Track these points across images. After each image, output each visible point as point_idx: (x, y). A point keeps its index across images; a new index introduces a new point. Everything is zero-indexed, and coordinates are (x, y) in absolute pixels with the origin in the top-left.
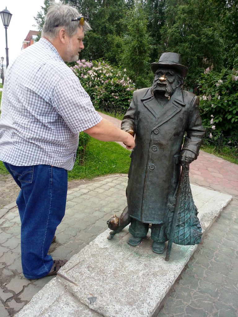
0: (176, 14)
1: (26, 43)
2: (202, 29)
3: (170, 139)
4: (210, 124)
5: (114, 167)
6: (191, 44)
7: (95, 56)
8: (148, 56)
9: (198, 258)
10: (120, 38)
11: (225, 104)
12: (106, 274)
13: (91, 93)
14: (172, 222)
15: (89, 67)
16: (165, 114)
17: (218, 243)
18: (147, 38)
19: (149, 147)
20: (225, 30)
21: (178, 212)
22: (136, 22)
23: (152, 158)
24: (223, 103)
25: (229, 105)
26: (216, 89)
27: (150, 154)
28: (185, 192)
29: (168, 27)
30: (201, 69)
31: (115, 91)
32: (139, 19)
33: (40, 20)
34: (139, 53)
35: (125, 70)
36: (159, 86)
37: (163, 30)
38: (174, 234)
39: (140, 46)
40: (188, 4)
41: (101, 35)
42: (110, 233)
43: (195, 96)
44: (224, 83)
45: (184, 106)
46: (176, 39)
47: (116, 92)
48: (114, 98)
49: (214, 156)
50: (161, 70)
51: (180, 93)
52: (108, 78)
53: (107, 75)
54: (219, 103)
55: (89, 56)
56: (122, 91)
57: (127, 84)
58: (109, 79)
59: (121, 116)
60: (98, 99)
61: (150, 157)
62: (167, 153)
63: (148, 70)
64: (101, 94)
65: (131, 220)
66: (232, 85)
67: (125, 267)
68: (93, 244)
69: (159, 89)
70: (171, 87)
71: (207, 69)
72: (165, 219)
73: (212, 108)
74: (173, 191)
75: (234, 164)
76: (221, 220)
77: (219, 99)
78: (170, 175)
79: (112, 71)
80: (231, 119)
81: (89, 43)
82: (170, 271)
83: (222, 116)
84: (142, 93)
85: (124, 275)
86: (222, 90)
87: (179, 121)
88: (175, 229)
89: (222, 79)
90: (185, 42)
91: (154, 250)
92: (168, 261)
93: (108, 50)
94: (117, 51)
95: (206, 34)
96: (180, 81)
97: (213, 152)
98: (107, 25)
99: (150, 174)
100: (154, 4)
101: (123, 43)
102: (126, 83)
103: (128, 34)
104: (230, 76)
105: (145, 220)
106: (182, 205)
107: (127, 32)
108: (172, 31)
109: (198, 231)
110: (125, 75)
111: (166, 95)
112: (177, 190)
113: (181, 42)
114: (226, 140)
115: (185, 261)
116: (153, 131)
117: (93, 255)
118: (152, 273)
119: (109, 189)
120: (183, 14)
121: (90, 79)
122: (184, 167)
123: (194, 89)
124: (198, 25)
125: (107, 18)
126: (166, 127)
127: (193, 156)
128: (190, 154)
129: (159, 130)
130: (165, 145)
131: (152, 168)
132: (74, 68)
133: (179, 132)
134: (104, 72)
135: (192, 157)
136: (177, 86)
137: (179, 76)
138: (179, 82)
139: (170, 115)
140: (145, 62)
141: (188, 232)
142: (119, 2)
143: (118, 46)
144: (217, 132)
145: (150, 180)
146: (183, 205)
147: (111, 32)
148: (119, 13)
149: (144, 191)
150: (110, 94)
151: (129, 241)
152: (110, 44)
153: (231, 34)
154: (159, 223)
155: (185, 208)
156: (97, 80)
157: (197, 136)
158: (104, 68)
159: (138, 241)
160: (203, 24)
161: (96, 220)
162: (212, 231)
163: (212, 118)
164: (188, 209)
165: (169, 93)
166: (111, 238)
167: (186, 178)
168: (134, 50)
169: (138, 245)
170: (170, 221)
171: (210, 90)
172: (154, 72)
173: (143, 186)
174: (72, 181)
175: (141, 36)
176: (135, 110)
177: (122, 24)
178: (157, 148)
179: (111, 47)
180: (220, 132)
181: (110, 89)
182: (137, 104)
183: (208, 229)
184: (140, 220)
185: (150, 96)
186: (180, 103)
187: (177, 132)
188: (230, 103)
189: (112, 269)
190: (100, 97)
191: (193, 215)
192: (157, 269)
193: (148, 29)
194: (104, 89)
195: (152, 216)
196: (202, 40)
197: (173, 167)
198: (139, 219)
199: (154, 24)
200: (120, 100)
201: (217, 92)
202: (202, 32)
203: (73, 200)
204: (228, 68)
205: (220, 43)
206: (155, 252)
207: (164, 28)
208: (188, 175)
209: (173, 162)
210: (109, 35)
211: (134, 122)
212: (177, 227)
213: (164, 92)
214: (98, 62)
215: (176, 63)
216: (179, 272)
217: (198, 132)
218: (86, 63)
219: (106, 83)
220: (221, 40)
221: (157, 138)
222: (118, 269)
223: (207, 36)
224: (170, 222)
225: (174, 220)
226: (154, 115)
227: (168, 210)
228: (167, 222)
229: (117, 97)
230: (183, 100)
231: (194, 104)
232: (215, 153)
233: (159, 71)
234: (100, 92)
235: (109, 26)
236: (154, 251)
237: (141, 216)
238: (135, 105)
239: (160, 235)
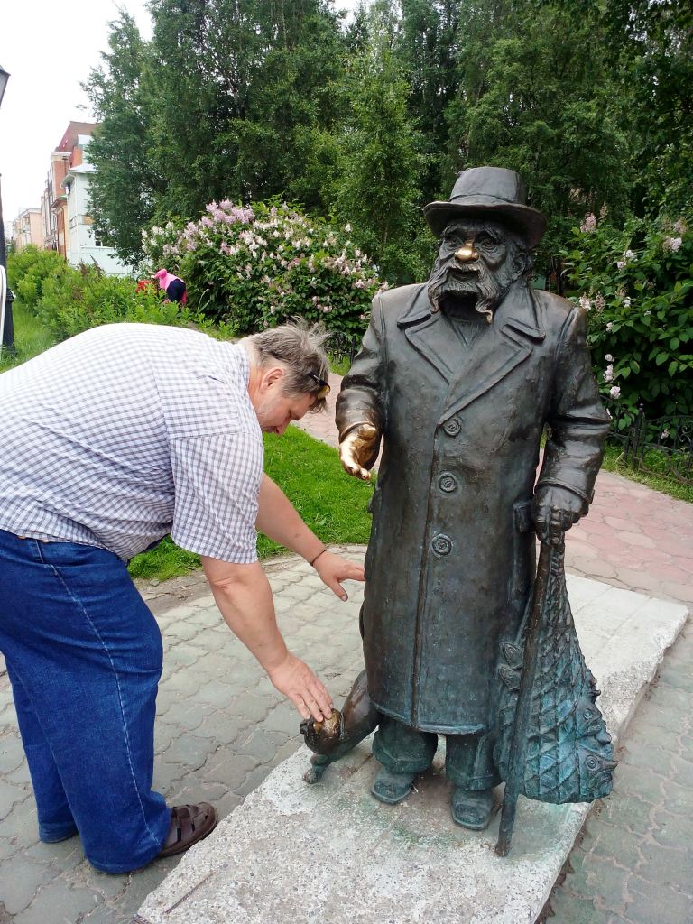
0: (489, 63)
1: (60, 159)
2: (564, 105)
3: (499, 450)
4: (603, 382)
5: (323, 522)
6: (534, 148)
7: (260, 188)
8: (414, 186)
9: (600, 835)
10: (332, 135)
11: (646, 321)
12: (302, 917)
13: (251, 297)
14: (514, 724)
15: (244, 220)
16: (477, 367)
17: (660, 776)
18: (408, 134)
19: (432, 476)
20: (635, 105)
21: (534, 693)
22: (374, 88)
23: (442, 516)
24: (639, 318)
25: (660, 324)
26: (617, 278)
27: (436, 502)
28: (556, 626)
29: (467, 102)
30: (565, 220)
31: (321, 289)
32: (383, 79)
33: (99, 90)
34: (386, 177)
35: (348, 228)
36: (454, 276)
37: (454, 111)
38: (525, 767)
39: (390, 158)
40: (523, 34)
41: (277, 129)
42: (311, 760)
43: (572, 309)
44: (639, 258)
45: (538, 341)
46: (490, 135)
47: (322, 293)
48: (318, 310)
49: (620, 480)
50: (459, 226)
51: (525, 301)
52: (299, 253)
53: (297, 244)
54: (626, 317)
55: (244, 191)
56: (340, 288)
57: (354, 270)
58: (303, 255)
59: (341, 362)
60: (272, 315)
61: (436, 511)
62: (491, 498)
63: (415, 227)
64: (280, 301)
65: (378, 718)
66: (663, 265)
67: (362, 884)
68: (256, 803)
69: (457, 286)
70: (496, 279)
71: (588, 220)
72: (490, 717)
73: (610, 335)
74: (512, 623)
75: (682, 502)
76: (662, 692)
77: (627, 305)
78: (500, 571)
79: (311, 230)
80: (666, 364)
81: (242, 154)
82: (514, 895)
83: (638, 356)
84: (401, 301)
85: (360, 916)
86: (635, 279)
87: (525, 392)
88: (524, 749)
89: (632, 247)
90: (518, 143)
91: (458, 815)
92: (506, 855)
93: (297, 172)
94: (324, 174)
95: (576, 119)
96: (523, 259)
97: (616, 467)
98: (293, 99)
99: (437, 569)
100: (425, 37)
101: (340, 150)
102: (353, 266)
103: (353, 125)
104: (656, 240)
105: (424, 723)
106: (546, 670)
107: (350, 120)
108: (480, 114)
109: (601, 754)
110: (349, 242)
111: (480, 309)
112: (526, 617)
113: (507, 144)
114: (653, 427)
115: (562, 851)
116: (441, 427)
117: (257, 846)
118: (455, 903)
119: (309, 597)
120: (510, 65)
121: (247, 257)
122: (548, 541)
123: (547, 277)
124: (553, 95)
125: (292, 79)
126: (484, 412)
127: (576, 506)
128: (566, 501)
129: (460, 422)
130: (482, 472)
131: (442, 547)
132: (201, 227)
133: (524, 426)
134: (287, 236)
135: (573, 510)
136: (515, 277)
137: (520, 243)
138: (518, 264)
139: (496, 373)
140: (406, 203)
141: (570, 762)
142: (326, 34)
143: (326, 158)
144: (626, 406)
145: (436, 586)
146: (550, 670)
147: (305, 120)
148: (325, 62)
149: (417, 624)
150: (306, 299)
151: (375, 787)
152: (301, 154)
153: (654, 114)
154: (473, 732)
155: (557, 679)
156: (266, 259)
157: (585, 439)
158: (288, 223)
159: (403, 785)
160: (569, 90)
161: (268, 709)
162: (639, 733)
163: (609, 363)
164: (567, 683)
165: (489, 300)
166: (317, 776)
167: (557, 580)
168: (372, 170)
169: (405, 799)
170: (507, 722)
171: (599, 281)
172: (437, 232)
173: (413, 608)
174: (193, 573)
175: (392, 128)
176: (380, 357)
177: (335, 96)
178: (455, 483)
179: (305, 161)
180: (633, 406)
181: (307, 283)
182: (385, 340)
183: (625, 727)
184: (409, 723)
185: (428, 312)
186: (527, 333)
187: (521, 428)
188: (661, 316)
189: (319, 898)
190: (278, 308)
191: (583, 700)
192: (471, 891)
193: (410, 109)
194: (288, 286)
195: (449, 709)
196: (567, 135)
197: (510, 542)
198: (404, 716)
199: (427, 95)
200: (336, 317)
201: (620, 286)
202: (565, 115)
203: (194, 641)
204: (649, 215)
205: (619, 143)
206: (461, 826)
207: (455, 106)
208: (560, 570)
209: (510, 526)
210: (298, 127)
211: (379, 395)
212: (532, 744)
213: (472, 298)
214: (267, 206)
215: (508, 201)
216: (542, 894)
217: (589, 426)
218: (234, 210)
219: (294, 268)
220: (621, 136)
221: (456, 450)
222: (341, 894)
223: (578, 124)
224: (506, 726)
225: (520, 721)
226: (442, 372)
227: (501, 685)
228: (498, 725)
229: (326, 308)
230: (536, 319)
231: (573, 335)
232: (622, 468)
233: (455, 227)
234: (278, 293)
235: (298, 103)
236: (459, 821)
237: (414, 712)
238: (378, 340)
239: (476, 765)
